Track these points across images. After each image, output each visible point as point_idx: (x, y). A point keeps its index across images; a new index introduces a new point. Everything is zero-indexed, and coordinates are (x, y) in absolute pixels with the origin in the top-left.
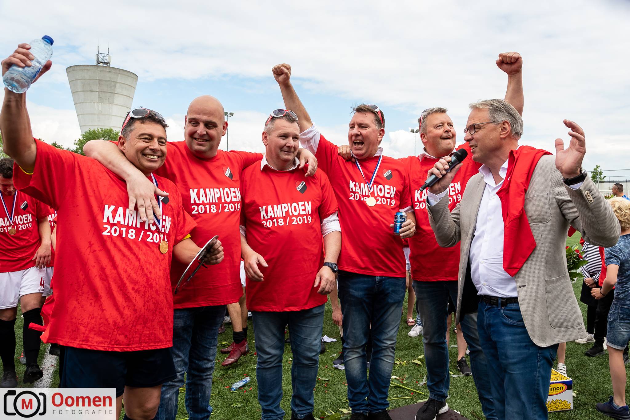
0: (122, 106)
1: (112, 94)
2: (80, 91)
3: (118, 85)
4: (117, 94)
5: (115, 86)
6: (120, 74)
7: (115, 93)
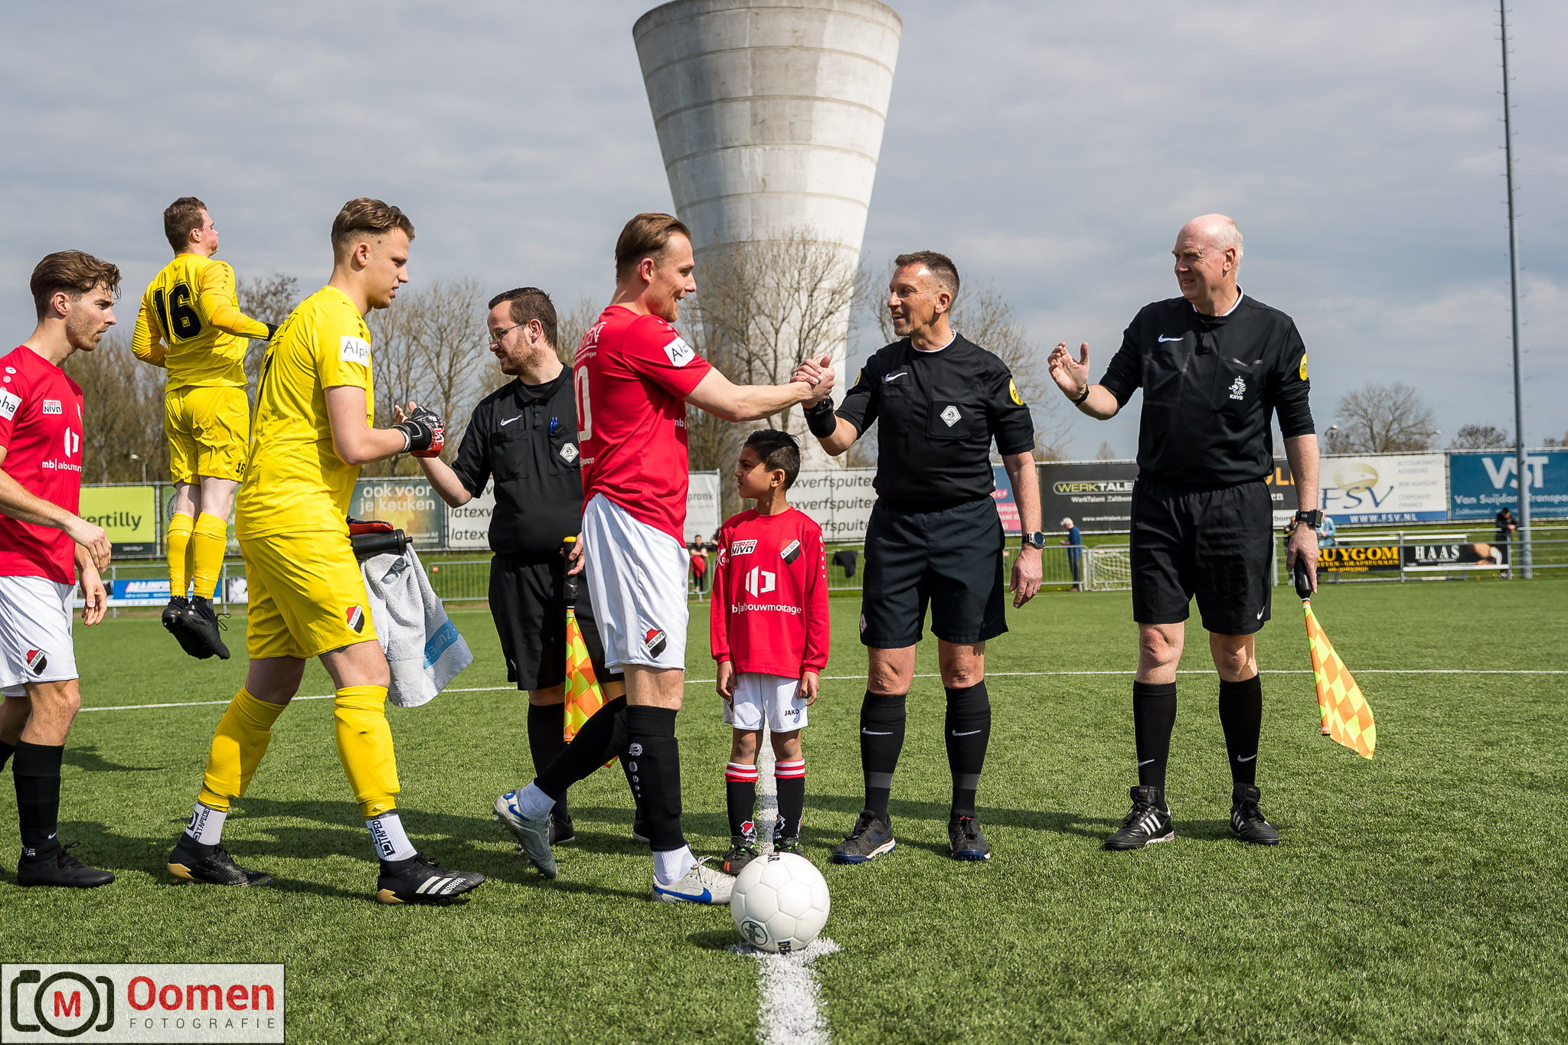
0: (844, 151)
1: (804, 103)
2: (686, 108)
3: (824, 60)
4: (822, 99)
5: (814, 67)
6: (830, 11)
7: (816, 99)
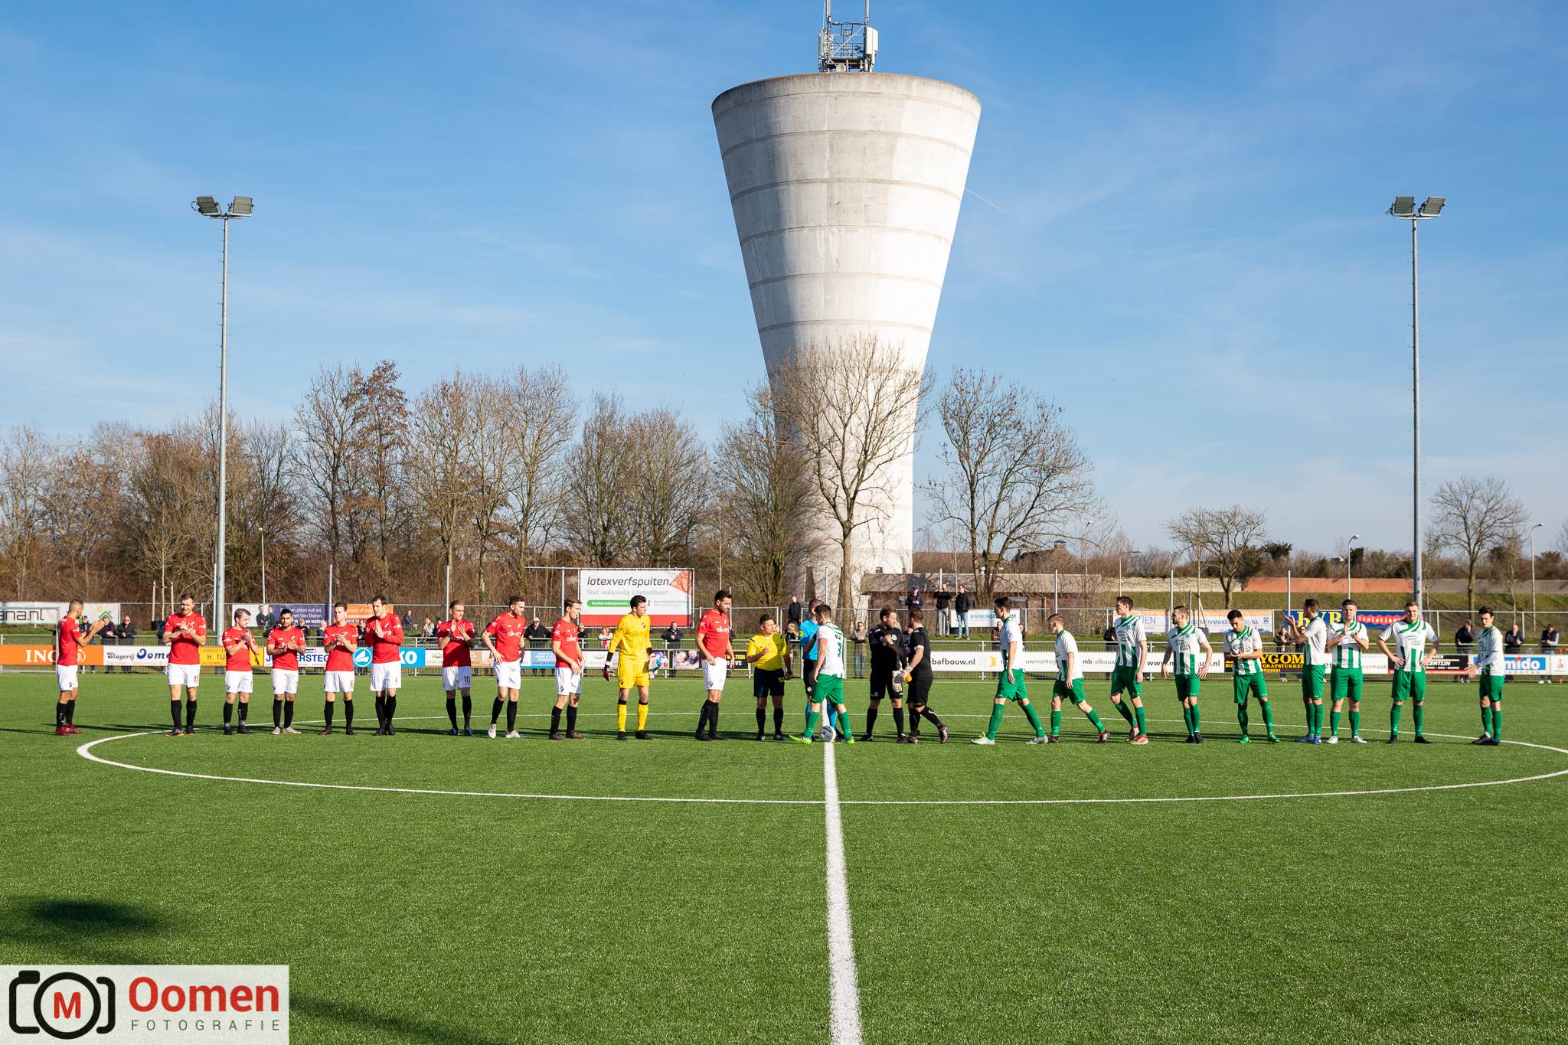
0: (919, 233)
1: (880, 186)
3: (901, 145)
4: (897, 183)
5: (891, 150)
6: (908, 97)
7: (892, 182)
